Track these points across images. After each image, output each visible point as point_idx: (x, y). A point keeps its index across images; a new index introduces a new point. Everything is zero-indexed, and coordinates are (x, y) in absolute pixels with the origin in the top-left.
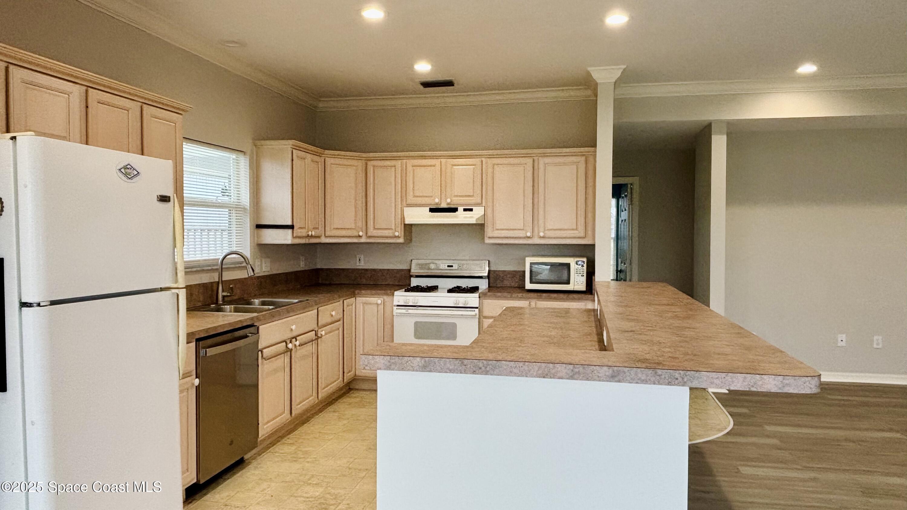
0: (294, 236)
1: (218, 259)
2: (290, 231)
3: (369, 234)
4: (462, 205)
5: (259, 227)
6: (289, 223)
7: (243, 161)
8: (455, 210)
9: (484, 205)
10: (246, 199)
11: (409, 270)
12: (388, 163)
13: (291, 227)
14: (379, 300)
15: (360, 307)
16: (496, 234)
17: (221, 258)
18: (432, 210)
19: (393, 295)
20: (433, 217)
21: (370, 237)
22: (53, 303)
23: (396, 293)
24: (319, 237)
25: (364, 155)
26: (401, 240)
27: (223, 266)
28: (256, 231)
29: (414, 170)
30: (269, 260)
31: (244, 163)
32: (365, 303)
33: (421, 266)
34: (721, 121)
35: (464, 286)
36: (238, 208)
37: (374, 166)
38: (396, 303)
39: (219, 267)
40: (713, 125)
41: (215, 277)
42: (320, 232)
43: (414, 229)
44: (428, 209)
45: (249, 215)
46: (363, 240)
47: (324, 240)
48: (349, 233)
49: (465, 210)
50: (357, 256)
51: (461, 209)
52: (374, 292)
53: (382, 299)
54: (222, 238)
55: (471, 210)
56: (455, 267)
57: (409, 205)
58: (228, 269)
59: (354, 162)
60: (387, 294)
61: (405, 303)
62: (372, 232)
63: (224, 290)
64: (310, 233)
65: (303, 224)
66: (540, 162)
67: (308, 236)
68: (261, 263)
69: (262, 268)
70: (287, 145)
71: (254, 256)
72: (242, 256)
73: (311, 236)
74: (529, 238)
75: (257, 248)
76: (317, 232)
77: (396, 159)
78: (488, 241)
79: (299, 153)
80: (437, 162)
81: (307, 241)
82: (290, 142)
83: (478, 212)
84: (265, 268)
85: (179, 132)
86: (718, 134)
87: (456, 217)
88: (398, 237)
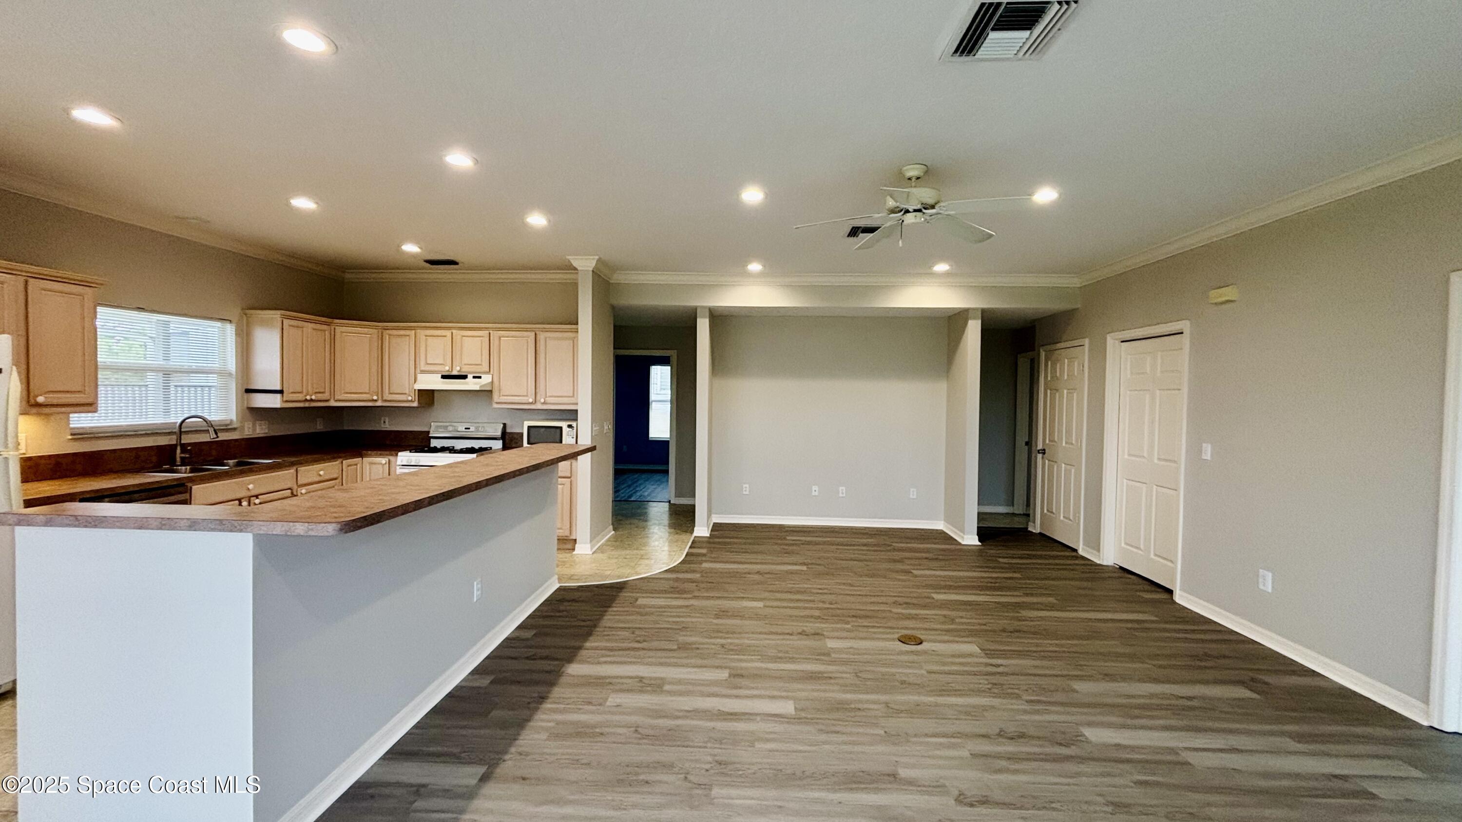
0: (285, 399)
1: (176, 423)
2: (279, 396)
3: (384, 398)
4: (470, 373)
5: (249, 391)
6: (278, 388)
7: (229, 329)
8: (464, 377)
9: (491, 373)
10: (232, 365)
11: (428, 432)
12: (402, 332)
13: (281, 392)
14: (383, 460)
15: (367, 467)
16: (503, 399)
17: (179, 421)
18: (444, 377)
19: (397, 455)
20: (443, 383)
21: (386, 401)
23: (400, 454)
24: (328, 400)
25: (381, 324)
26: (415, 404)
27: (182, 430)
28: (246, 395)
29: (426, 339)
30: (265, 423)
31: (230, 330)
32: (371, 463)
33: (441, 429)
34: (706, 307)
35: (477, 447)
36: (223, 373)
37: (390, 335)
38: (399, 462)
39: (177, 430)
40: (698, 310)
41: (171, 440)
42: (326, 396)
43: (436, 394)
44: (440, 376)
45: (234, 380)
46: (379, 404)
47: (333, 403)
48: (364, 397)
49: (474, 377)
50: (383, 418)
51: (470, 376)
52: (379, 452)
53: (387, 460)
54: (203, 402)
55: (480, 377)
56: (472, 429)
57: (423, 372)
58: (187, 432)
59: (368, 331)
60: (392, 455)
61: (408, 462)
62: (387, 396)
63: (182, 452)
64: (308, 398)
65: (299, 389)
66: (542, 336)
67: (306, 400)
68: (254, 425)
69: (254, 430)
70: (276, 315)
71: (242, 419)
72: (205, 420)
73: (311, 400)
74: (531, 403)
75: (247, 411)
76: (320, 396)
77: (410, 328)
78: (495, 406)
79: (293, 322)
80: (448, 333)
81: (307, 405)
82: (279, 312)
83: (486, 379)
84: (260, 430)
85: (88, 304)
86: (702, 317)
87: (467, 384)
88: (411, 401)
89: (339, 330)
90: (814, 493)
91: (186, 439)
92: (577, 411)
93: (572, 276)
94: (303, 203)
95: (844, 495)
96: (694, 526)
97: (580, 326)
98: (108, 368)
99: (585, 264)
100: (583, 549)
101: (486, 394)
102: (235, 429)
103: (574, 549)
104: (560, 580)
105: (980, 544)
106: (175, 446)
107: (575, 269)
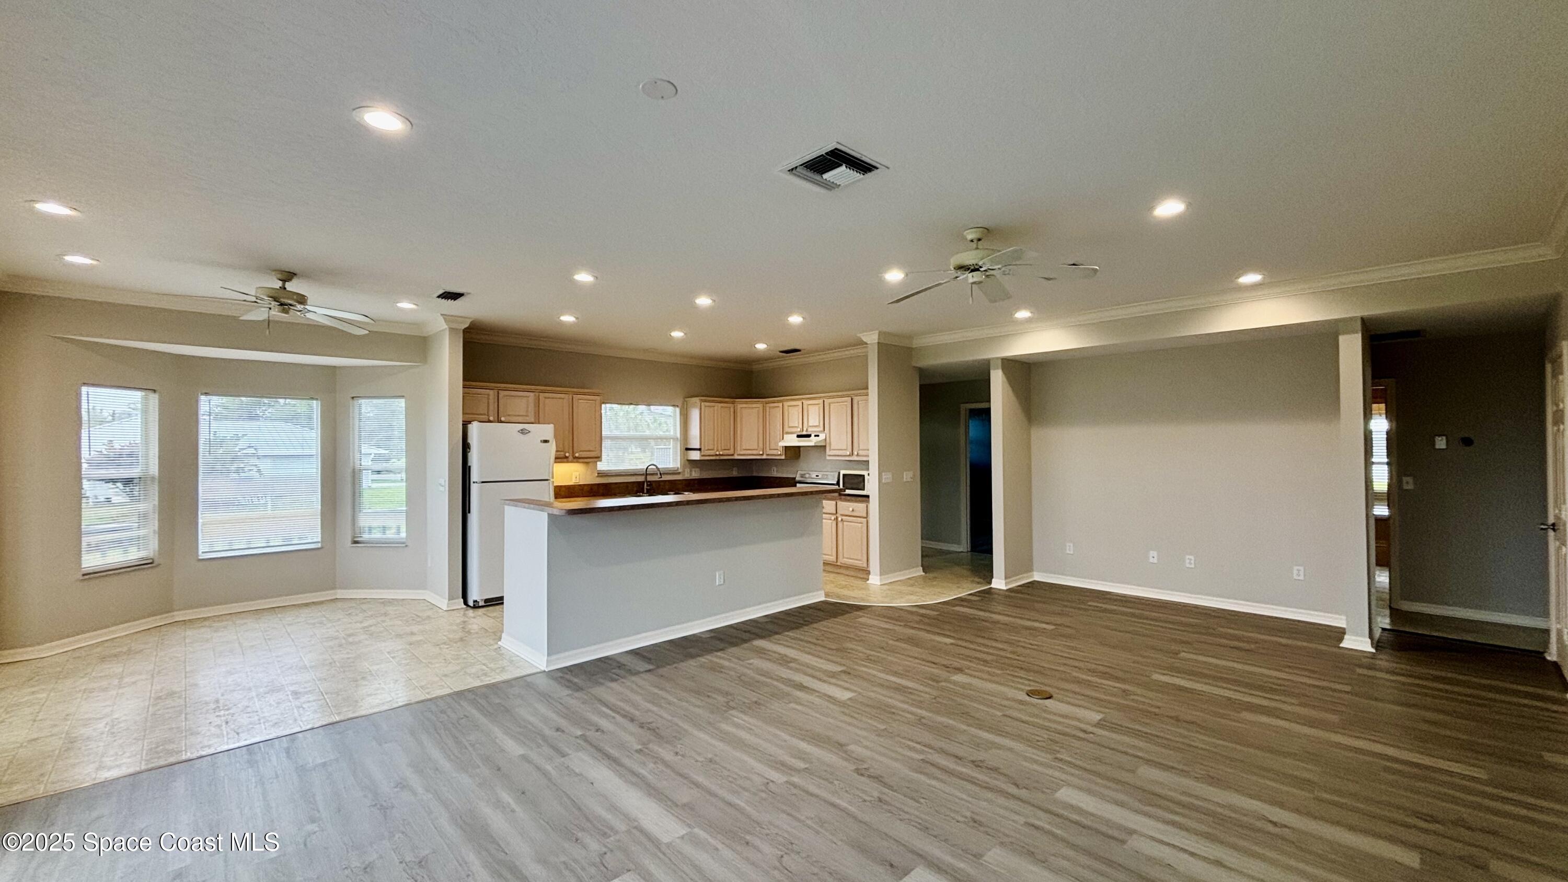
0: (702, 454)
2: (698, 452)
4: (813, 433)
5: (687, 449)
6: (698, 447)
7: (677, 411)
8: (809, 436)
9: (825, 431)
10: (679, 433)
11: (795, 478)
12: (775, 406)
13: (700, 449)
16: (832, 452)
17: (645, 468)
18: (799, 436)
20: (799, 441)
21: (768, 455)
22: (483, 482)
24: (733, 455)
25: (764, 400)
26: (783, 457)
27: (647, 473)
28: (685, 452)
29: (789, 409)
30: (697, 469)
33: (802, 476)
34: (997, 358)
37: (768, 408)
39: (644, 473)
40: (991, 362)
41: (641, 479)
42: (731, 452)
43: (801, 449)
44: (795, 435)
45: (680, 443)
46: (764, 457)
47: (736, 457)
48: (755, 452)
49: (815, 436)
50: (773, 468)
51: (813, 435)
55: (818, 436)
56: (820, 476)
57: (788, 433)
58: (651, 474)
59: (758, 405)
62: (769, 452)
63: (647, 485)
64: (717, 453)
65: (711, 447)
66: (856, 399)
67: (717, 455)
68: (691, 471)
69: (691, 475)
70: (696, 400)
71: (683, 466)
72: (657, 467)
73: (720, 455)
74: (849, 455)
75: (687, 463)
76: (726, 452)
77: (778, 402)
78: (828, 458)
79: (707, 404)
80: (799, 403)
81: (718, 458)
82: (698, 398)
83: (822, 437)
84: (695, 474)
85: (598, 402)
86: (995, 369)
87: (811, 441)
88: (780, 455)
89: (739, 406)
90: (1151, 560)
91: (650, 478)
92: (868, 461)
93: (864, 350)
94: (677, 334)
95: (1193, 566)
96: (992, 577)
97: (869, 391)
98: (608, 438)
99: (872, 338)
100: (875, 580)
101: (822, 448)
102: (679, 473)
103: (868, 579)
104: (827, 595)
105: (1374, 651)
106: (644, 482)
107: (867, 344)
